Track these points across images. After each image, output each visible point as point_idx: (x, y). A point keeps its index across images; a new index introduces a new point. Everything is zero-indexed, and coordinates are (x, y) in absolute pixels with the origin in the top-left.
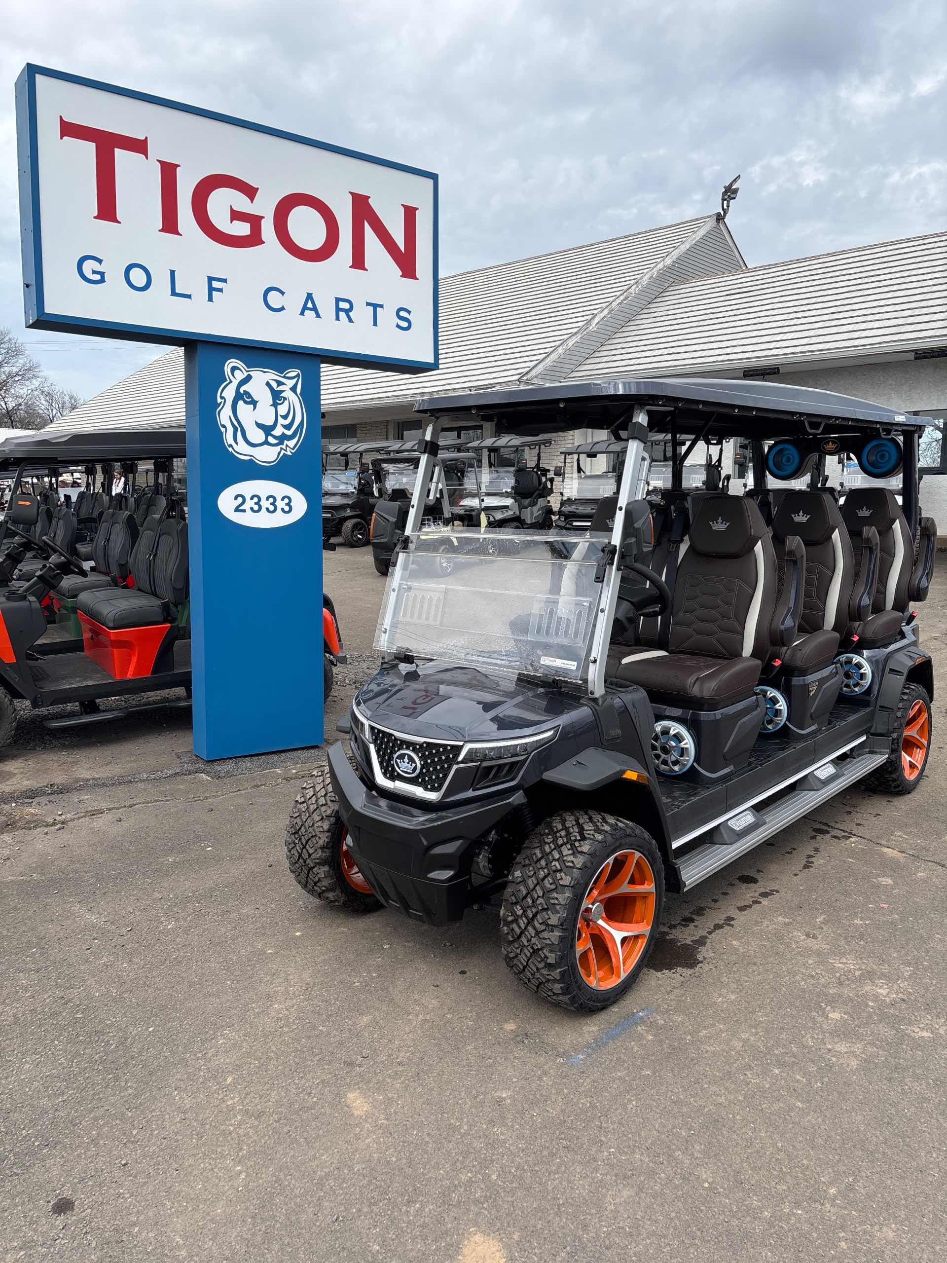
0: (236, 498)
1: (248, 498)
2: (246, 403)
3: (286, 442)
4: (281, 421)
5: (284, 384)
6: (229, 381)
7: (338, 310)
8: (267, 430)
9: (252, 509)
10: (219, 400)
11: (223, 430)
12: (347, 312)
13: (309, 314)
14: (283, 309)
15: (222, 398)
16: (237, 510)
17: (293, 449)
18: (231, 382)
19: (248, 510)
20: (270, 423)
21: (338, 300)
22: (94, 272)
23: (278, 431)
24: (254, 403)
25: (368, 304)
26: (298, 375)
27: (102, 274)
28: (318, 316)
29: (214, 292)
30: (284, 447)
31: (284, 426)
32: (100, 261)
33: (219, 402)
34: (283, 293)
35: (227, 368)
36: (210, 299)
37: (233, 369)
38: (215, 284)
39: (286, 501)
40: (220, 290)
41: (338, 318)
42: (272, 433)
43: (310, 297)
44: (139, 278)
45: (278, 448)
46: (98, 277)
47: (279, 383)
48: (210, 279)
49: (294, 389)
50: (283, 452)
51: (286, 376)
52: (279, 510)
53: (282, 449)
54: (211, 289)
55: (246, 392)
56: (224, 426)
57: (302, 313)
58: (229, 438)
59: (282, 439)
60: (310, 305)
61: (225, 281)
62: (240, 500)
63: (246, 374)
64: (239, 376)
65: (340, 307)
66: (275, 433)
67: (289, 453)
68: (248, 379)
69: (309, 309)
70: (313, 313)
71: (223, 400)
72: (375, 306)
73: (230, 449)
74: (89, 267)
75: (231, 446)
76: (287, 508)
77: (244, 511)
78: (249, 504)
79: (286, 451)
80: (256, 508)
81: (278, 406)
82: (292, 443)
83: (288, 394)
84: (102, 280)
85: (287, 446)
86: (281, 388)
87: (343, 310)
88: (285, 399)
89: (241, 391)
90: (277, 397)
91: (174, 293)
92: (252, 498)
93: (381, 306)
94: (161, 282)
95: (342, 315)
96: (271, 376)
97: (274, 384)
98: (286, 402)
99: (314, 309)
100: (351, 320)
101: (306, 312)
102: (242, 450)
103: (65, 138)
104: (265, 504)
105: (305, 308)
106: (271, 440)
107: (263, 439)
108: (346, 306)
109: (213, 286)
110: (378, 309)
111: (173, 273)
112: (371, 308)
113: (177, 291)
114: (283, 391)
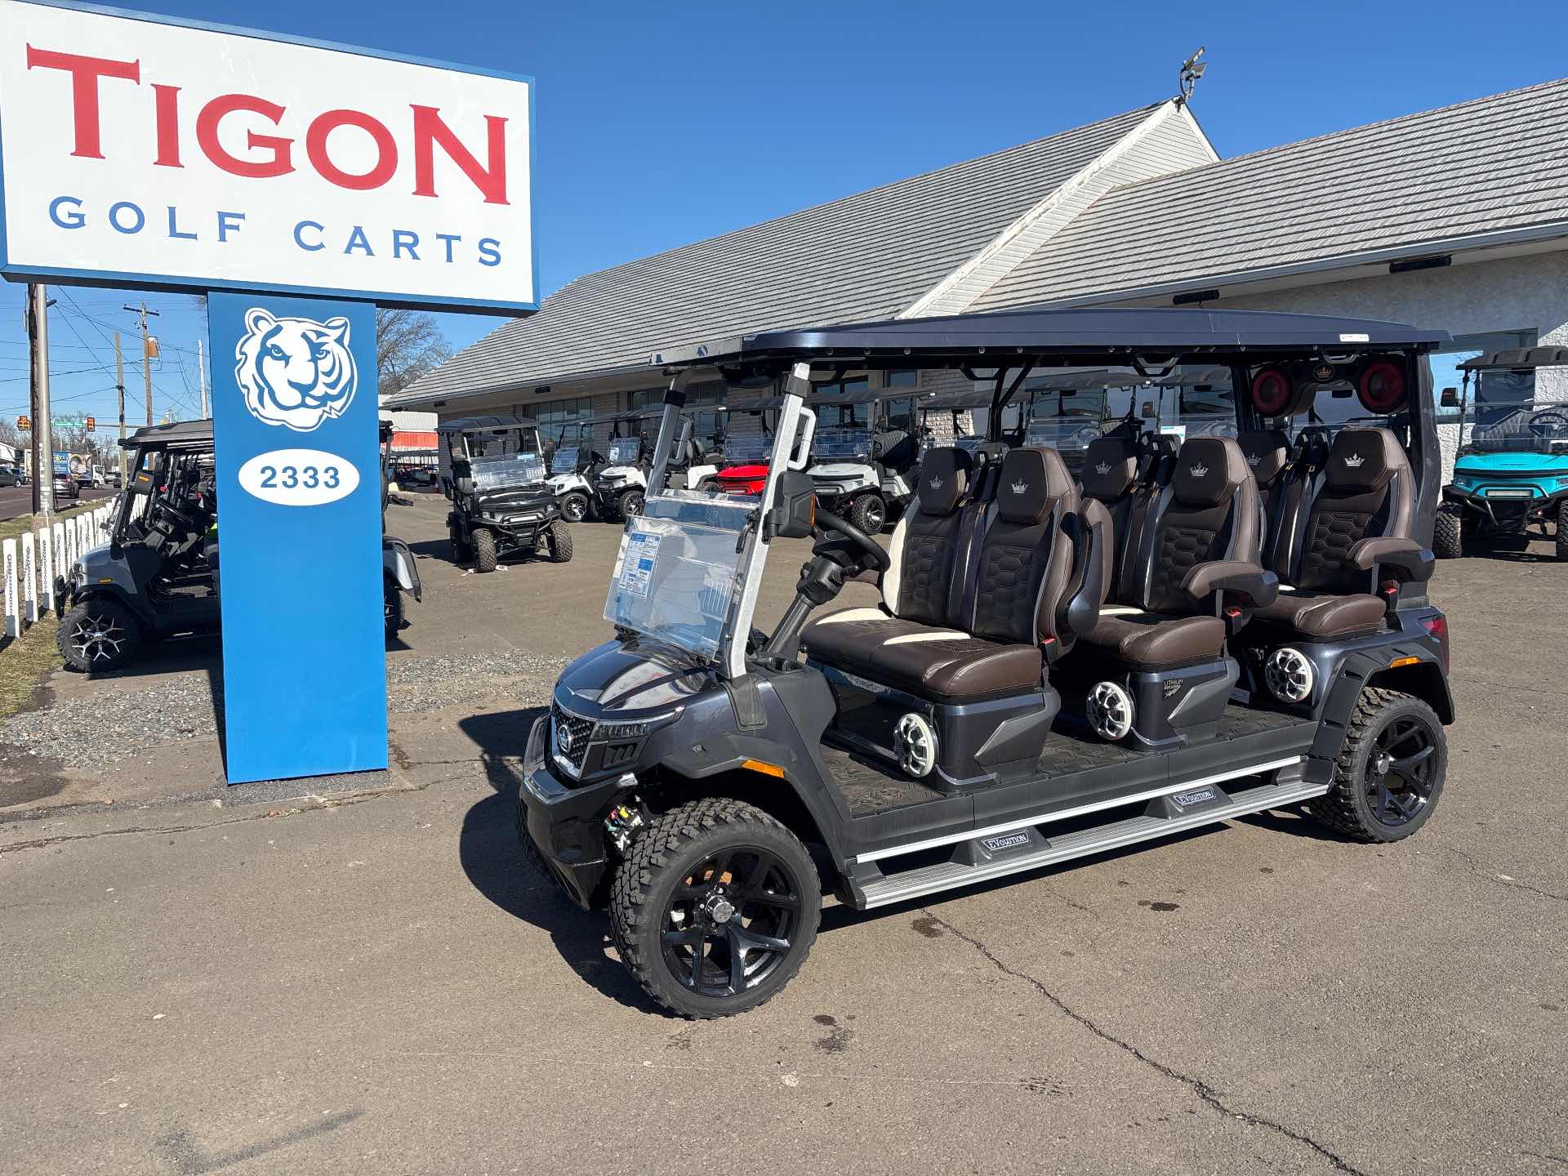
0: (263, 471)
1: (279, 471)
2: (274, 358)
3: (329, 403)
4: (322, 378)
5: (323, 334)
6: (251, 333)
7: (397, 245)
8: (304, 390)
9: (285, 483)
10: (238, 356)
11: (244, 391)
12: (410, 247)
13: (359, 251)
14: (321, 246)
15: (242, 353)
16: (265, 485)
18: (254, 334)
19: (280, 485)
20: (307, 379)
21: (397, 234)
22: (71, 215)
23: (320, 390)
24: (286, 359)
25: (439, 236)
26: (345, 324)
27: (81, 217)
28: (370, 253)
29: (228, 232)
30: (327, 409)
32: (78, 202)
33: (238, 358)
34: (321, 228)
35: (249, 318)
36: (223, 238)
37: (257, 320)
38: (228, 221)
39: (331, 472)
40: (237, 228)
41: (397, 255)
42: (311, 393)
43: (358, 231)
44: (127, 218)
45: (319, 411)
46: (75, 220)
47: (320, 334)
48: (222, 216)
49: (339, 341)
50: (326, 415)
51: (330, 325)
52: (321, 484)
53: (324, 411)
54: (223, 228)
55: (274, 346)
56: (245, 387)
57: (348, 251)
58: (253, 401)
59: (324, 400)
60: (358, 240)
61: (242, 216)
63: (274, 325)
64: (265, 327)
65: (401, 241)
66: (314, 393)
67: (334, 416)
68: (278, 330)
69: (358, 246)
70: (363, 250)
71: (243, 357)
72: (449, 239)
73: (255, 414)
74: (63, 211)
75: (255, 410)
76: (332, 482)
77: (274, 486)
78: (280, 477)
79: (330, 413)
80: (290, 482)
81: (319, 362)
82: (338, 404)
83: (332, 346)
84: (81, 224)
85: (331, 408)
86: (322, 340)
87: (405, 245)
88: (328, 352)
89: (269, 344)
90: (316, 351)
91: (173, 233)
92: (284, 471)
93: (458, 238)
94: (157, 221)
95: (403, 251)
96: (309, 326)
97: (313, 336)
98: (330, 357)
99: (365, 245)
100: (415, 257)
101: (354, 249)
102: (270, 414)
103: (34, 67)
104: (302, 477)
105: (351, 244)
106: (309, 401)
107: (299, 401)
108: (409, 240)
109: (226, 223)
110: (454, 243)
111: (172, 211)
112: (444, 241)
113: (178, 231)
114: (324, 344)
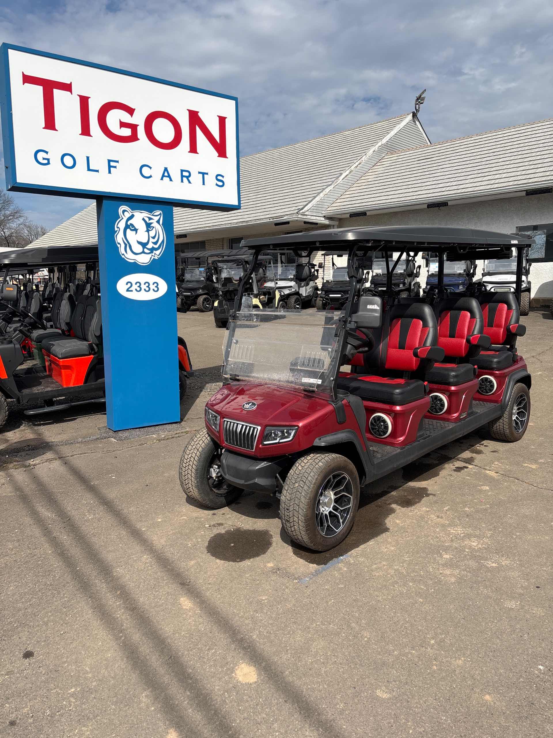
0: (127, 284)
2: (131, 230)
3: (154, 252)
4: (151, 240)
5: (152, 219)
6: (121, 218)
7: (182, 176)
8: (144, 245)
9: (136, 290)
10: (116, 229)
11: (119, 246)
12: (188, 177)
13: (166, 179)
14: (151, 177)
15: (118, 228)
16: (128, 290)
17: (159, 255)
18: (123, 219)
20: (145, 241)
21: (182, 171)
22: (44, 159)
23: (150, 246)
24: (136, 230)
25: (199, 173)
26: (160, 214)
27: (48, 160)
28: (171, 180)
29: (112, 169)
31: (153, 243)
32: (47, 153)
33: (116, 230)
34: (151, 168)
35: (120, 211)
36: (110, 172)
37: (124, 211)
38: (112, 164)
39: (156, 285)
40: (115, 167)
41: (182, 181)
42: (147, 247)
43: (166, 169)
44: (68, 161)
45: (150, 255)
46: (46, 162)
47: (150, 219)
48: (109, 161)
49: (158, 222)
50: (153, 257)
51: (154, 214)
52: (151, 290)
53: (152, 255)
54: (110, 167)
55: (131, 224)
56: (119, 244)
57: (162, 179)
58: (122, 250)
59: (152, 250)
60: (166, 174)
61: (117, 162)
63: (131, 214)
64: (127, 215)
65: (184, 174)
66: (148, 247)
67: (156, 258)
68: (132, 217)
69: (166, 176)
70: (168, 179)
71: (118, 229)
72: (203, 174)
73: (123, 256)
74: (40, 156)
75: (123, 254)
76: (156, 289)
77: (132, 291)
79: (155, 256)
80: (138, 289)
81: (150, 232)
82: (158, 252)
83: (155, 224)
84: (48, 163)
85: (155, 254)
86: (151, 221)
87: (185, 176)
88: (153, 227)
89: (129, 223)
90: (149, 226)
91: (89, 169)
93: (207, 174)
94: (81, 163)
95: (185, 179)
96: (145, 214)
97: (147, 219)
98: (154, 229)
99: (169, 176)
100: (190, 182)
101: (164, 178)
102: (130, 257)
103: (26, 84)
104: (143, 287)
105: (163, 176)
106: (146, 251)
107: (141, 250)
108: (187, 174)
109: (111, 165)
110: (205, 175)
111: (88, 158)
112: (201, 175)
113: (91, 168)
114: (152, 223)
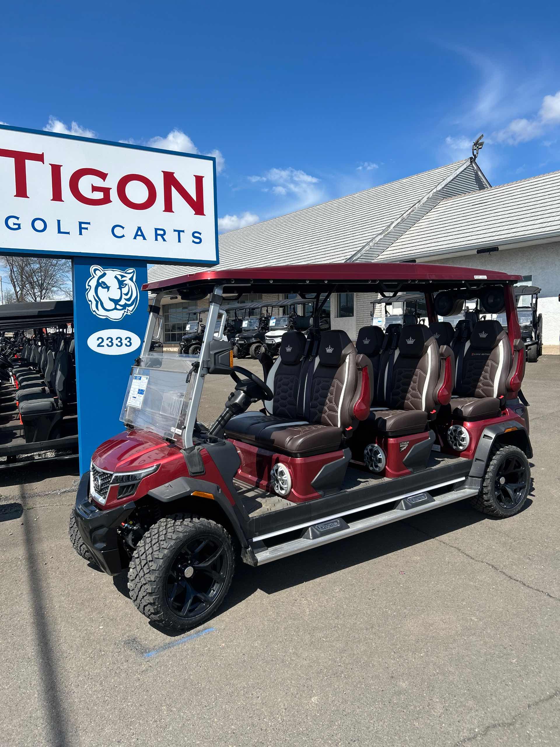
0: (98, 339)
1: (105, 339)
2: (103, 288)
3: (127, 308)
4: (124, 297)
5: (125, 277)
6: (93, 277)
7: (157, 235)
8: (116, 302)
9: (107, 345)
10: (87, 287)
11: (90, 303)
12: (162, 236)
13: (140, 238)
14: (123, 236)
15: (89, 286)
16: (99, 346)
17: (132, 311)
18: (94, 277)
19: (106, 346)
20: (117, 297)
21: (156, 230)
22: (14, 224)
23: (123, 302)
24: (108, 288)
25: (175, 231)
26: (134, 272)
27: (19, 225)
28: (144, 239)
29: (83, 230)
30: (126, 310)
31: (126, 300)
32: (18, 218)
33: (87, 288)
34: (123, 228)
35: (92, 270)
36: (81, 234)
37: (95, 270)
38: (83, 226)
39: (128, 340)
40: (87, 229)
41: (156, 239)
42: (119, 303)
43: (139, 229)
44: (39, 225)
45: (123, 311)
46: (17, 227)
47: (123, 276)
48: (80, 223)
49: (131, 279)
50: (125, 313)
51: (127, 272)
52: (124, 345)
53: (125, 311)
54: (81, 228)
55: (103, 282)
56: (90, 301)
57: (135, 238)
58: (94, 307)
59: (125, 306)
60: (139, 233)
61: (89, 223)
62: (100, 340)
63: (103, 272)
64: (99, 273)
65: (158, 233)
66: (121, 303)
67: (129, 314)
68: (104, 274)
69: (139, 235)
70: (142, 237)
71: (89, 287)
72: (179, 232)
73: (94, 313)
74: (11, 222)
75: (94, 311)
76: (128, 344)
77: (103, 346)
78: (106, 342)
79: (127, 312)
80: (110, 344)
81: (122, 289)
82: (131, 308)
83: (128, 282)
84: (19, 228)
85: (128, 310)
86: (124, 279)
87: (159, 235)
88: (126, 285)
90: (121, 284)
91: (59, 232)
92: (107, 339)
93: (183, 231)
94: (52, 227)
95: (159, 237)
96: (117, 273)
97: (119, 277)
98: (127, 286)
99: (142, 235)
100: (164, 240)
101: (137, 237)
102: (101, 313)
104: (115, 342)
105: (137, 235)
106: (118, 307)
107: (114, 307)
108: (162, 232)
109: (82, 227)
110: (181, 233)
111: (59, 221)
112: (177, 233)
113: (61, 231)
114: (125, 281)
